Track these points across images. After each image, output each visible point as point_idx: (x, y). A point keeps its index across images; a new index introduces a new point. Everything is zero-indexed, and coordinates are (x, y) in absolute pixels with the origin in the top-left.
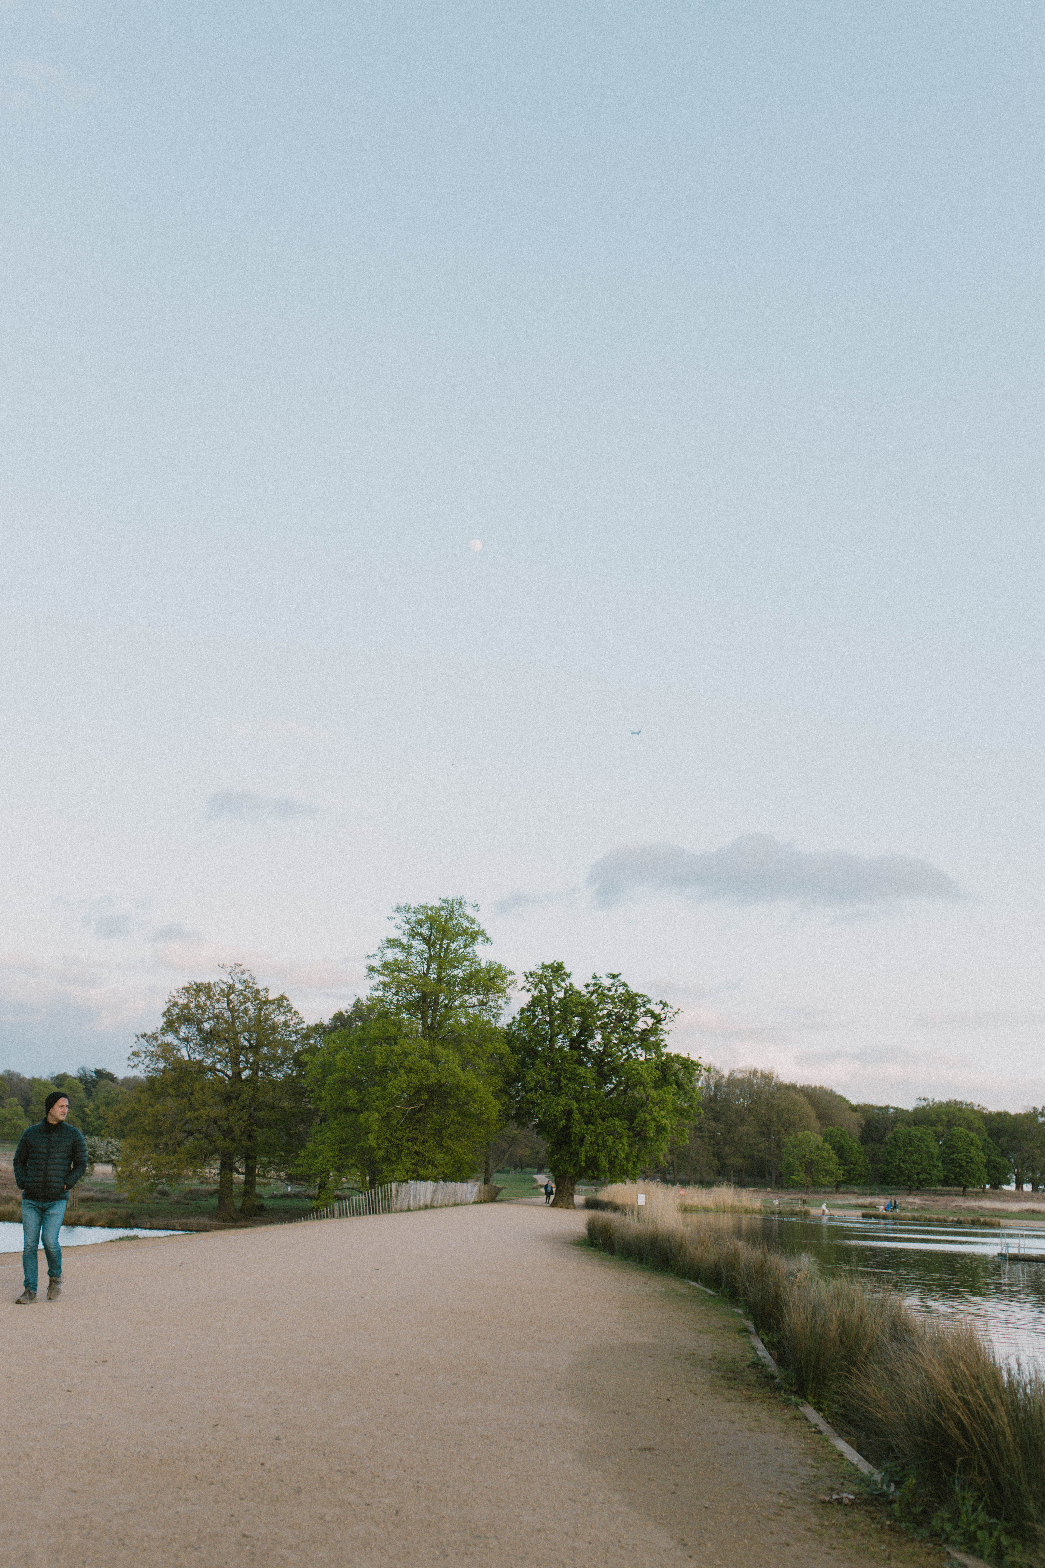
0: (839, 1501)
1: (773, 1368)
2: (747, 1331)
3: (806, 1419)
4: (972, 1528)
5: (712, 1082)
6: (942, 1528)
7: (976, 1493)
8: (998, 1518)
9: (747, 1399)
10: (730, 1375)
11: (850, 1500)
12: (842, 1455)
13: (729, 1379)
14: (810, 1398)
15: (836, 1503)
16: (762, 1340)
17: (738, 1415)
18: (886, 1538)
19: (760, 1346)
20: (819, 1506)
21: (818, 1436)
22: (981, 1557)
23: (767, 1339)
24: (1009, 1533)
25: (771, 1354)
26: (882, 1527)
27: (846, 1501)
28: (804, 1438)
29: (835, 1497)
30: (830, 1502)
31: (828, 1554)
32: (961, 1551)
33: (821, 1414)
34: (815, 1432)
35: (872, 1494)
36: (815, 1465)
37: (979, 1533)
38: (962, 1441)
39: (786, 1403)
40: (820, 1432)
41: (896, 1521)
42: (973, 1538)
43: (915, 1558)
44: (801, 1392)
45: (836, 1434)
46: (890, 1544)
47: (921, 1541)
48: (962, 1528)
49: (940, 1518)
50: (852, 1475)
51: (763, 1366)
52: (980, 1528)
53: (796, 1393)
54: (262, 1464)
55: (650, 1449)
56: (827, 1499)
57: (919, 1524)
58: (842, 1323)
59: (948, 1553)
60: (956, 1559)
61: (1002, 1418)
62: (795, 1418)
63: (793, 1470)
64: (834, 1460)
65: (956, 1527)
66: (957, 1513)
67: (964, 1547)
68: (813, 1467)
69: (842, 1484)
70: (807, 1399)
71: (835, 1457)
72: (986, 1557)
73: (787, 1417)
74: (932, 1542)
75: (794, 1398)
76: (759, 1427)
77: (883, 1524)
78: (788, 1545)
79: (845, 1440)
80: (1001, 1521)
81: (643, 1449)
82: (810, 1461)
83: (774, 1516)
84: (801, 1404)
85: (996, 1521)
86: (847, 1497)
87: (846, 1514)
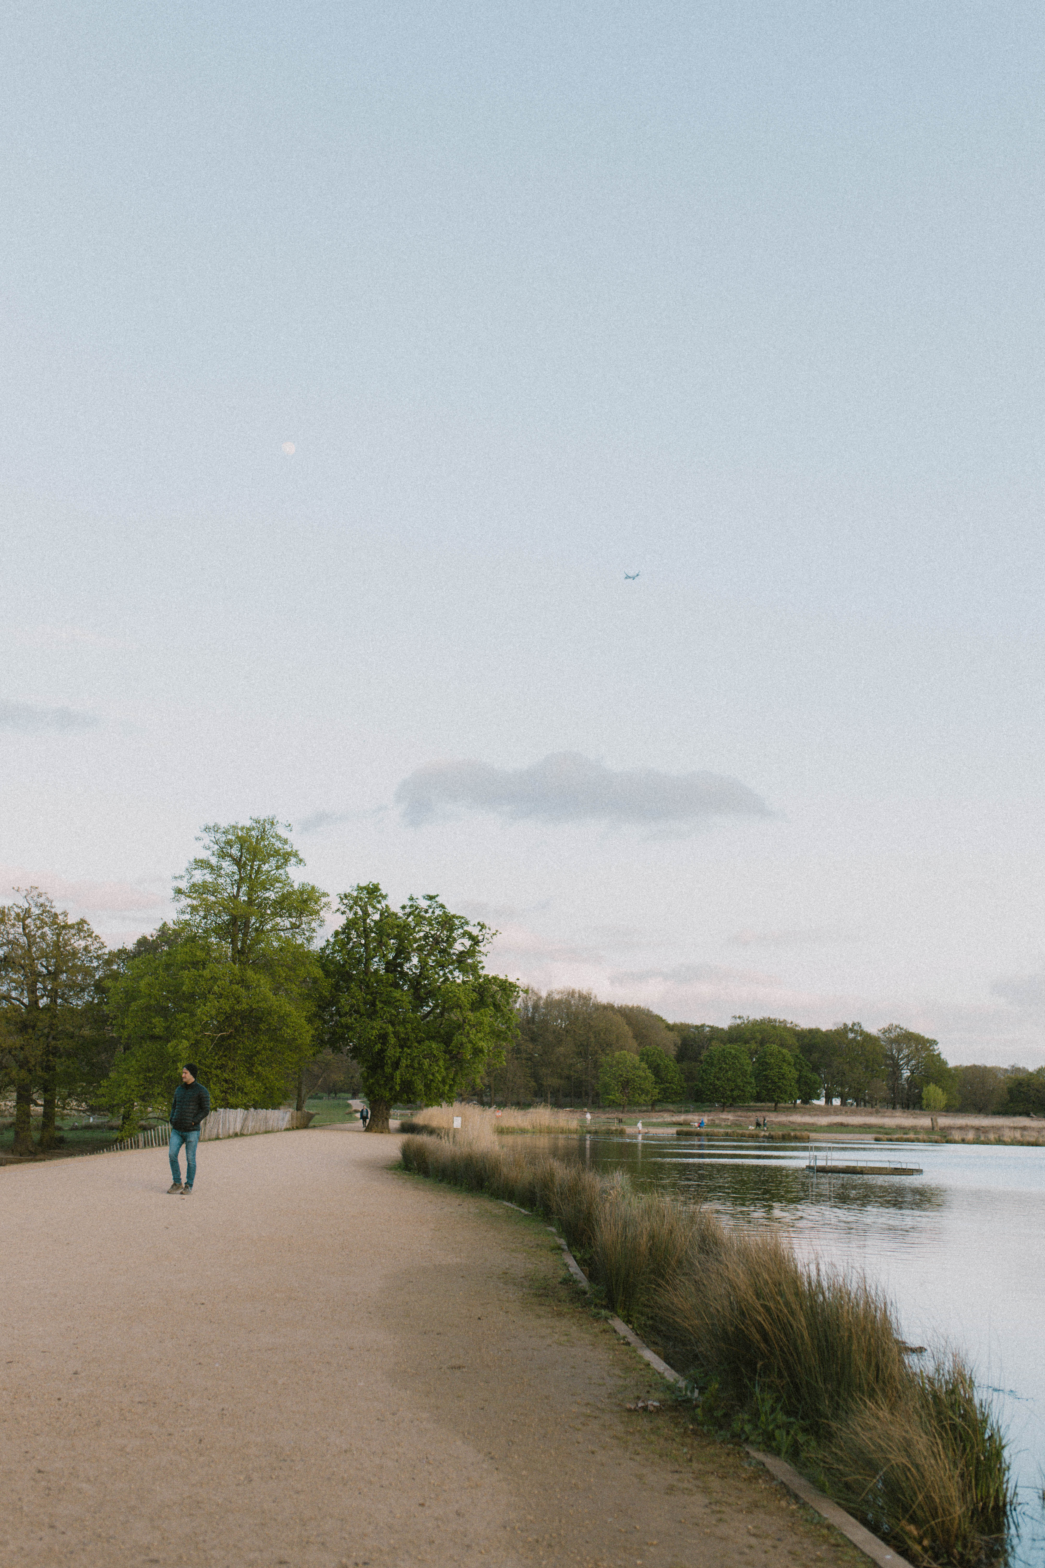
0: (645, 1409)
1: (585, 1284)
2: (559, 1248)
3: (615, 1332)
4: (771, 1427)
5: (530, 1004)
6: (742, 1429)
7: (774, 1395)
8: (796, 1417)
9: (557, 1314)
10: (542, 1292)
11: (654, 1407)
12: (649, 1365)
13: (540, 1296)
14: (620, 1311)
15: (641, 1411)
16: (575, 1257)
17: (549, 1331)
18: (688, 1441)
19: (571, 1262)
20: (625, 1414)
21: (627, 1347)
22: (778, 1453)
23: (579, 1255)
24: (805, 1430)
25: (582, 1270)
26: (685, 1431)
27: (652, 1408)
28: (613, 1350)
29: (640, 1404)
30: (635, 1410)
31: (632, 1459)
32: (759, 1450)
33: (631, 1326)
34: (623, 1344)
35: (677, 1400)
36: (623, 1375)
37: (777, 1432)
38: (763, 1345)
39: (596, 1317)
40: (628, 1344)
41: (698, 1424)
42: (771, 1437)
43: (715, 1459)
44: (611, 1306)
45: (644, 1345)
46: (692, 1447)
47: (722, 1443)
48: (761, 1428)
49: (741, 1421)
50: (658, 1383)
51: (575, 1282)
52: (778, 1427)
53: (605, 1307)
54: (59, 1399)
55: (459, 1367)
56: (633, 1407)
57: (721, 1427)
58: (652, 1237)
59: (748, 1453)
60: (755, 1458)
61: (802, 1325)
62: (605, 1331)
63: (601, 1382)
64: (641, 1370)
65: (756, 1427)
66: (756, 1414)
67: (762, 1446)
68: (620, 1377)
69: (648, 1392)
70: (616, 1313)
71: (642, 1366)
72: (783, 1455)
73: (596, 1330)
74: (732, 1443)
75: (604, 1312)
76: (568, 1341)
77: (686, 1429)
78: (593, 1453)
79: (653, 1351)
80: (798, 1420)
81: (453, 1368)
82: (618, 1372)
83: (580, 1426)
84: (610, 1317)
85: (794, 1420)
86: (652, 1405)
87: (651, 1420)
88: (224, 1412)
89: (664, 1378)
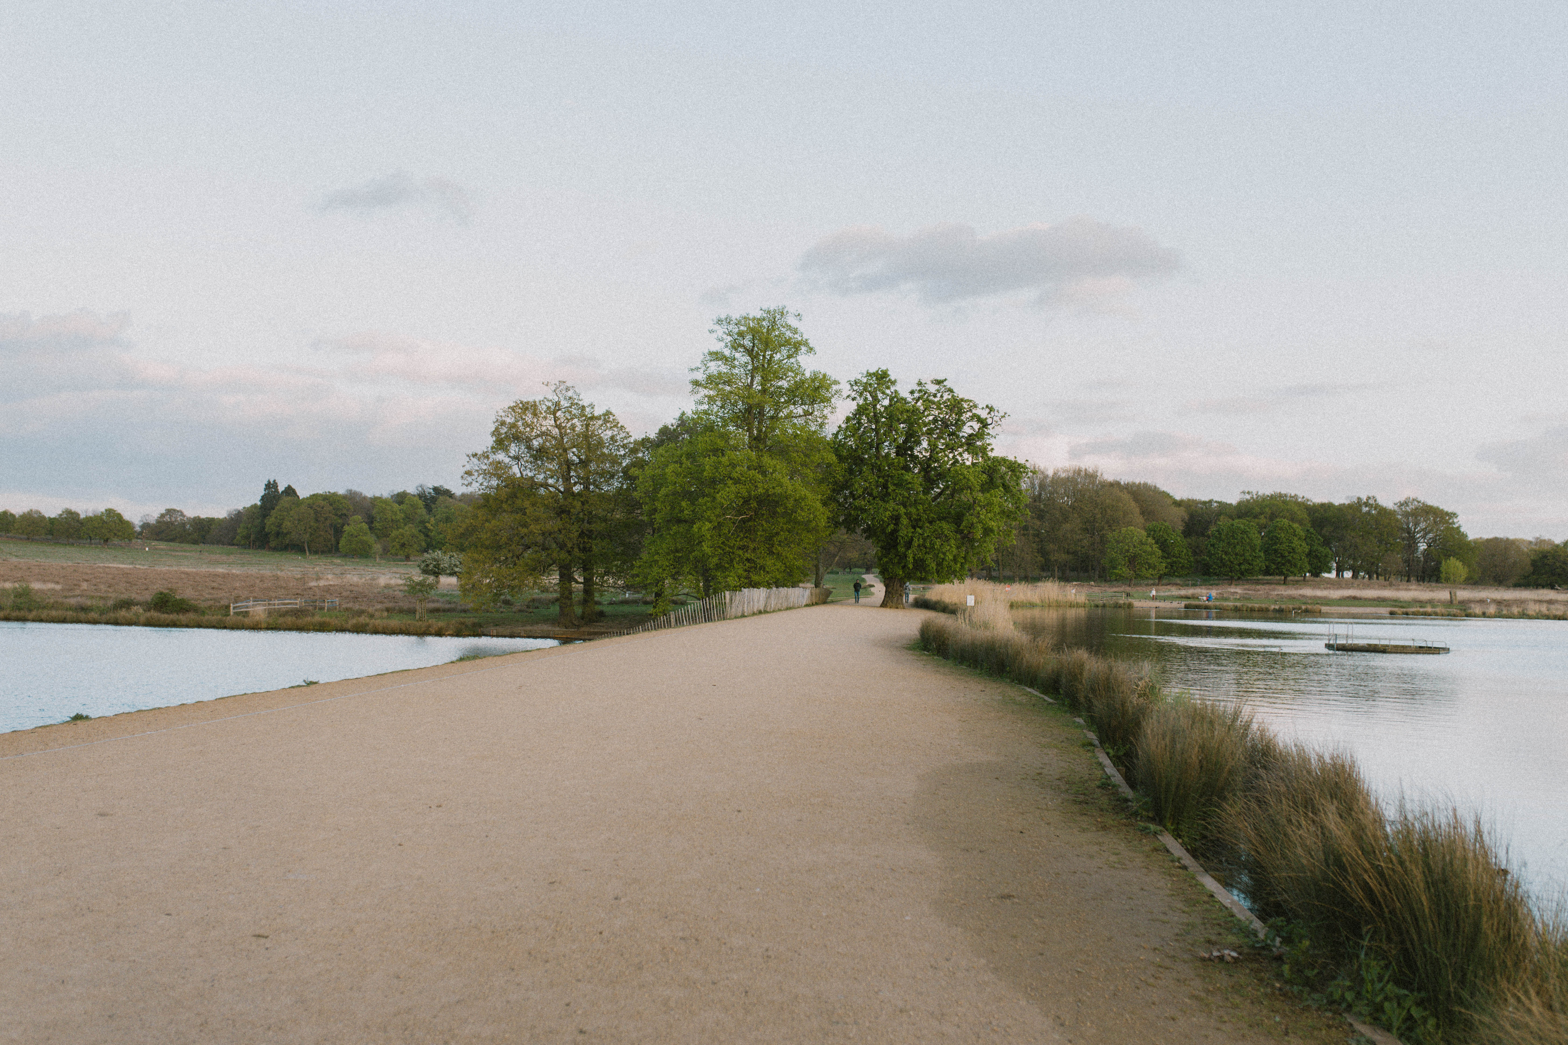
0: (1221, 958)
1: (1126, 791)
2: (1091, 744)
3: (1168, 851)
4: (1379, 999)
5: (1037, 482)
6: (1343, 996)
7: (1382, 962)
8: (1409, 989)
9: (1102, 827)
10: (1081, 798)
11: (1233, 957)
12: (1212, 896)
13: (1080, 803)
14: (1169, 825)
15: (1216, 961)
16: (1108, 754)
17: (1096, 848)
18: (1278, 1005)
19: (1107, 762)
20: (1198, 964)
21: (1185, 872)
22: (1389, 1030)
23: (1112, 753)
24: (1420, 1004)
25: (1118, 771)
26: (1273, 994)
27: (1229, 959)
28: (1169, 875)
29: (1216, 954)
30: (1210, 959)
31: (1218, 1029)
32: (1364, 1023)
33: (1180, 840)
34: (1180, 868)
35: (1253, 947)
36: (1186, 909)
37: (1386, 1005)
38: (1367, 905)
39: (1144, 831)
40: (1185, 868)
41: (1286, 982)
42: (1379, 1008)
43: (1316, 1033)
44: (1158, 818)
45: (1202, 869)
46: (1284, 1016)
47: (1318, 1009)
48: (1368, 999)
49: (1340, 986)
50: (1229, 922)
51: (1114, 786)
52: (1386, 998)
53: (1152, 820)
54: (601, 933)
55: (1009, 897)
56: (1207, 956)
57: (1313, 989)
59: (1351, 1025)
60: (1362, 1035)
61: (1418, 886)
62: (1156, 850)
63: (1165, 918)
64: (1205, 903)
65: (1358, 994)
66: (1358, 981)
67: (1368, 1019)
68: (1184, 912)
69: (1220, 934)
70: (1165, 826)
71: (1206, 899)
72: (1395, 1031)
73: (1147, 848)
74: (1330, 1010)
75: (1152, 827)
76: (1119, 863)
77: (1273, 986)
78: (1173, 1019)
79: (1213, 877)
80: (1411, 993)
81: (1002, 897)
82: (1180, 905)
83: (1152, 980)
84: (1159, 832)
85: (1406, 992)
86: (1229, 955)
87: (1230, 976)
88: (770, 953)
89: (1233, 916)
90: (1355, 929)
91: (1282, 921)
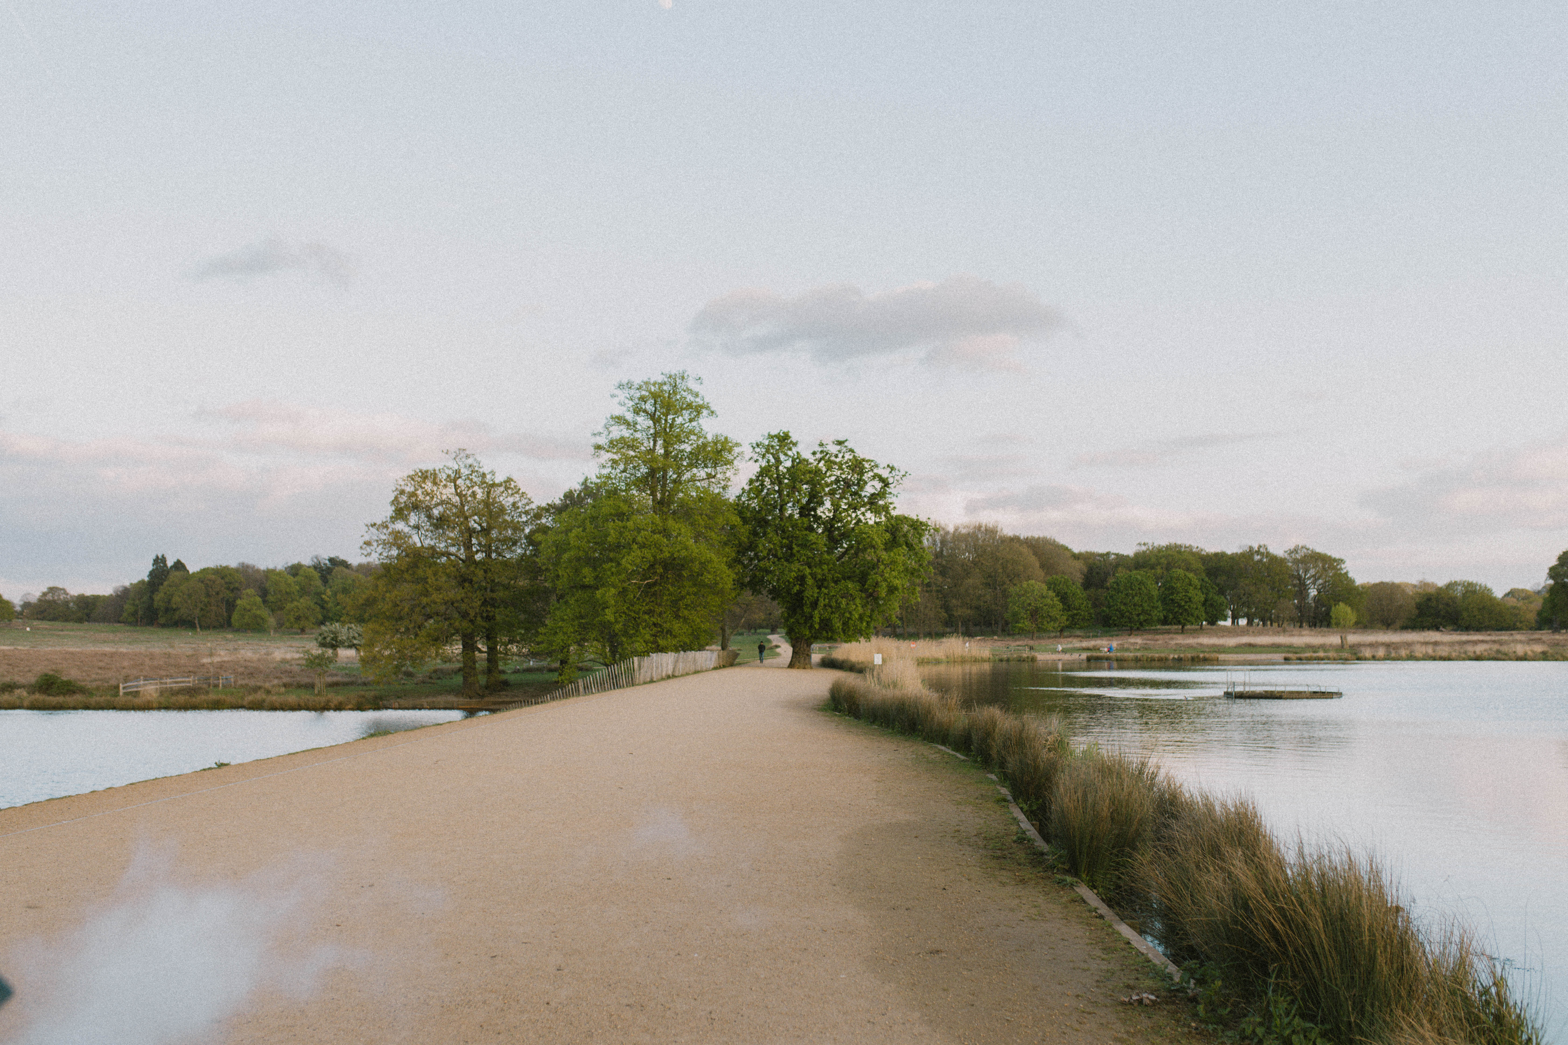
0: (1140, 1002)
1: (1041, 844)
2: (1005, 800)
3: (1085, 902)
4: (1287, 1032)
5: (938, 538)
6: (1254, 1031)
7: (1288, 998)
8: (1312, 1021)
9: (1021, 881)
10: (999, 853)
11: (1151, 1000)
12: (1129, 943)
13: (998, 858)
14: (1084, 876)
15: (1136, 1004)
16: (1022, 809)
17: (1017, 901)
19: (1022, 817)
20: (1120, 1008)
21: (1102, 921)
23: (1026, 807)
25: (1033, 825)
26: (1190, 1032)
27: (1147, 1002)
28: (1087, 924)
29: (1135, 998)
30: (1130, 1003)
33: (1095, 891)
34: (1097, 917)
35: (1169, 990)
36: (1104, 956)
37: (1294, 1038)
38: (1273, 944)
39: (1061, 883)
40: (1101, 917)
41: (1201, 1021)
44: (1074, 870)
45: (1118, 918)
48: (1277, 1033)
49: (1251, 1023)
50: (1146, 967)
51: (1029, 840)
52: (1294, 1032)
53: (1067, 872)
54: (548, 1003)
55: (937, 952)
56: (1127, 1000)
57: (1227, 1026)
61: (1317, 924)
62: (1073, 901)
63: (1085, 966)
64: (1122, 950)
65: (1269, 1031)
66: (1268, 1017)
68: (1103, 959)
69: (1137, 979)
70: (1080, 877)
71: (1123, 946)
73: (1064, 900)
75: (1069, 879)
76: (1039, 915)
77: (1189, 1026)
79: (1128, 925)
80: (1316, 1024)
81: (931, 953)
82: (1099, 953)
83: (1077, 1026)
84: (1075, 884)
85: (1312, 1025)
86: (1148, 998)
87: (1149, 1018)
88: (713, 1016)
89: (1149, 961)
90: (1263, 967)
91: (1196, 964)
